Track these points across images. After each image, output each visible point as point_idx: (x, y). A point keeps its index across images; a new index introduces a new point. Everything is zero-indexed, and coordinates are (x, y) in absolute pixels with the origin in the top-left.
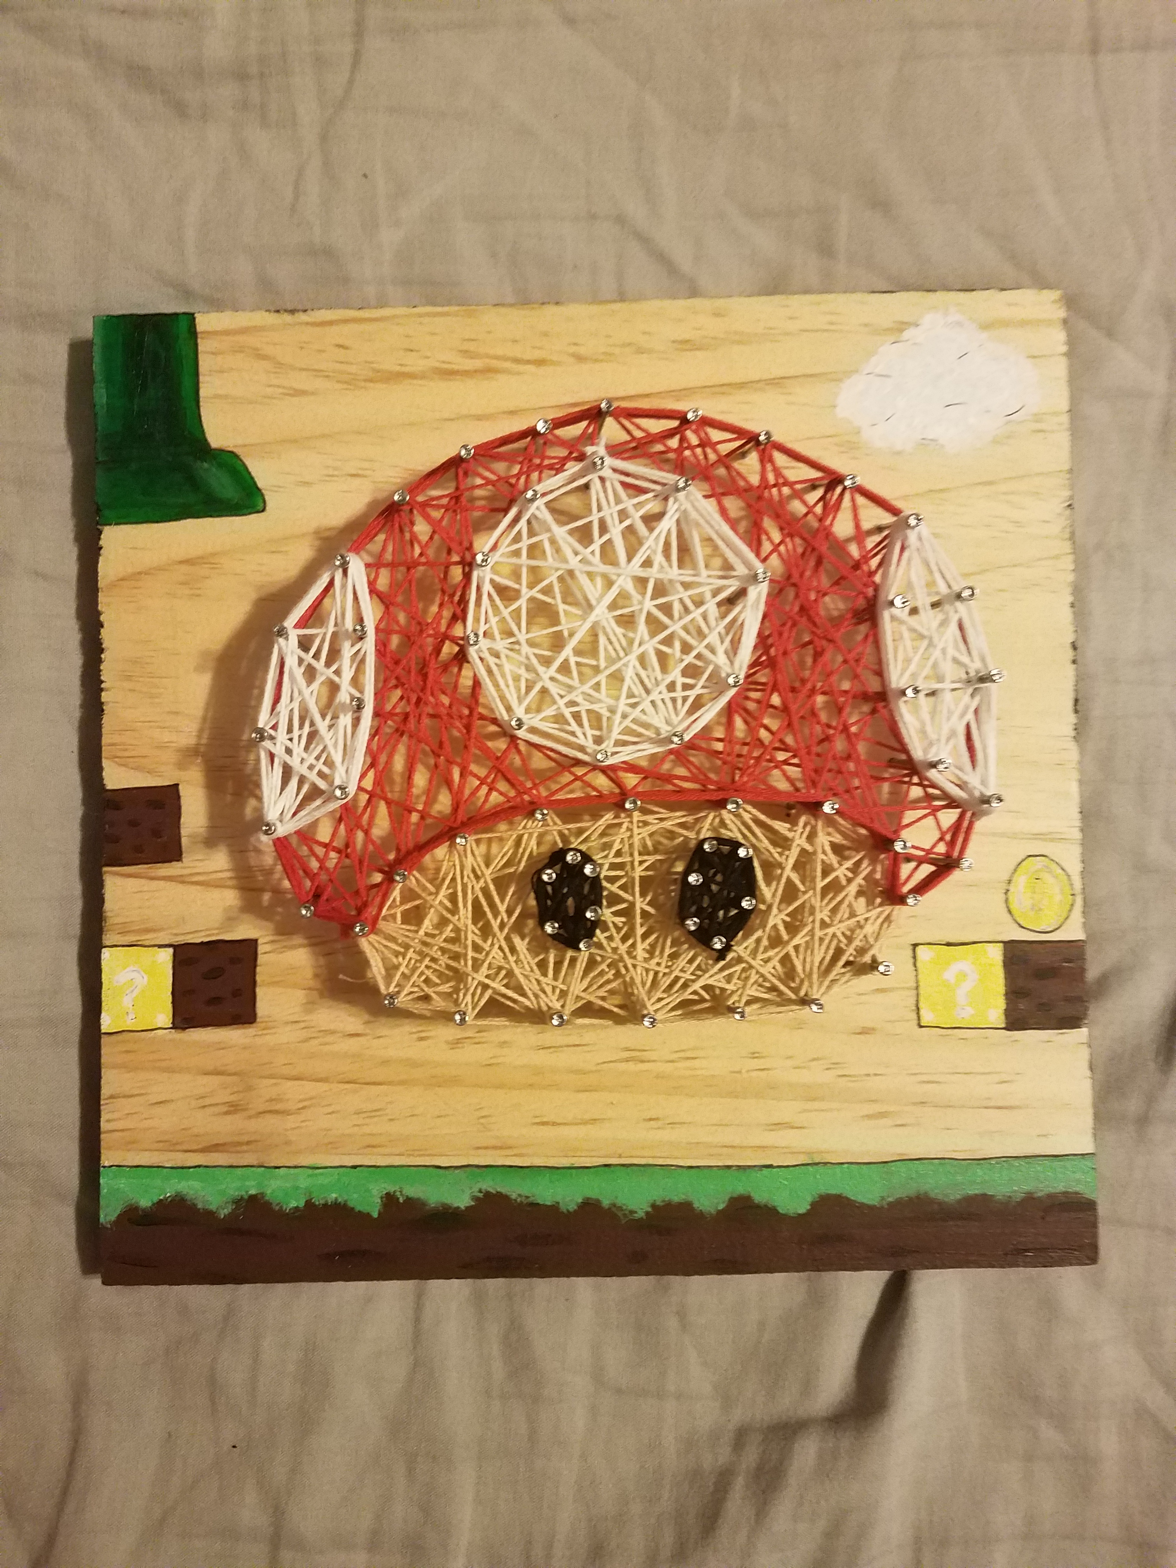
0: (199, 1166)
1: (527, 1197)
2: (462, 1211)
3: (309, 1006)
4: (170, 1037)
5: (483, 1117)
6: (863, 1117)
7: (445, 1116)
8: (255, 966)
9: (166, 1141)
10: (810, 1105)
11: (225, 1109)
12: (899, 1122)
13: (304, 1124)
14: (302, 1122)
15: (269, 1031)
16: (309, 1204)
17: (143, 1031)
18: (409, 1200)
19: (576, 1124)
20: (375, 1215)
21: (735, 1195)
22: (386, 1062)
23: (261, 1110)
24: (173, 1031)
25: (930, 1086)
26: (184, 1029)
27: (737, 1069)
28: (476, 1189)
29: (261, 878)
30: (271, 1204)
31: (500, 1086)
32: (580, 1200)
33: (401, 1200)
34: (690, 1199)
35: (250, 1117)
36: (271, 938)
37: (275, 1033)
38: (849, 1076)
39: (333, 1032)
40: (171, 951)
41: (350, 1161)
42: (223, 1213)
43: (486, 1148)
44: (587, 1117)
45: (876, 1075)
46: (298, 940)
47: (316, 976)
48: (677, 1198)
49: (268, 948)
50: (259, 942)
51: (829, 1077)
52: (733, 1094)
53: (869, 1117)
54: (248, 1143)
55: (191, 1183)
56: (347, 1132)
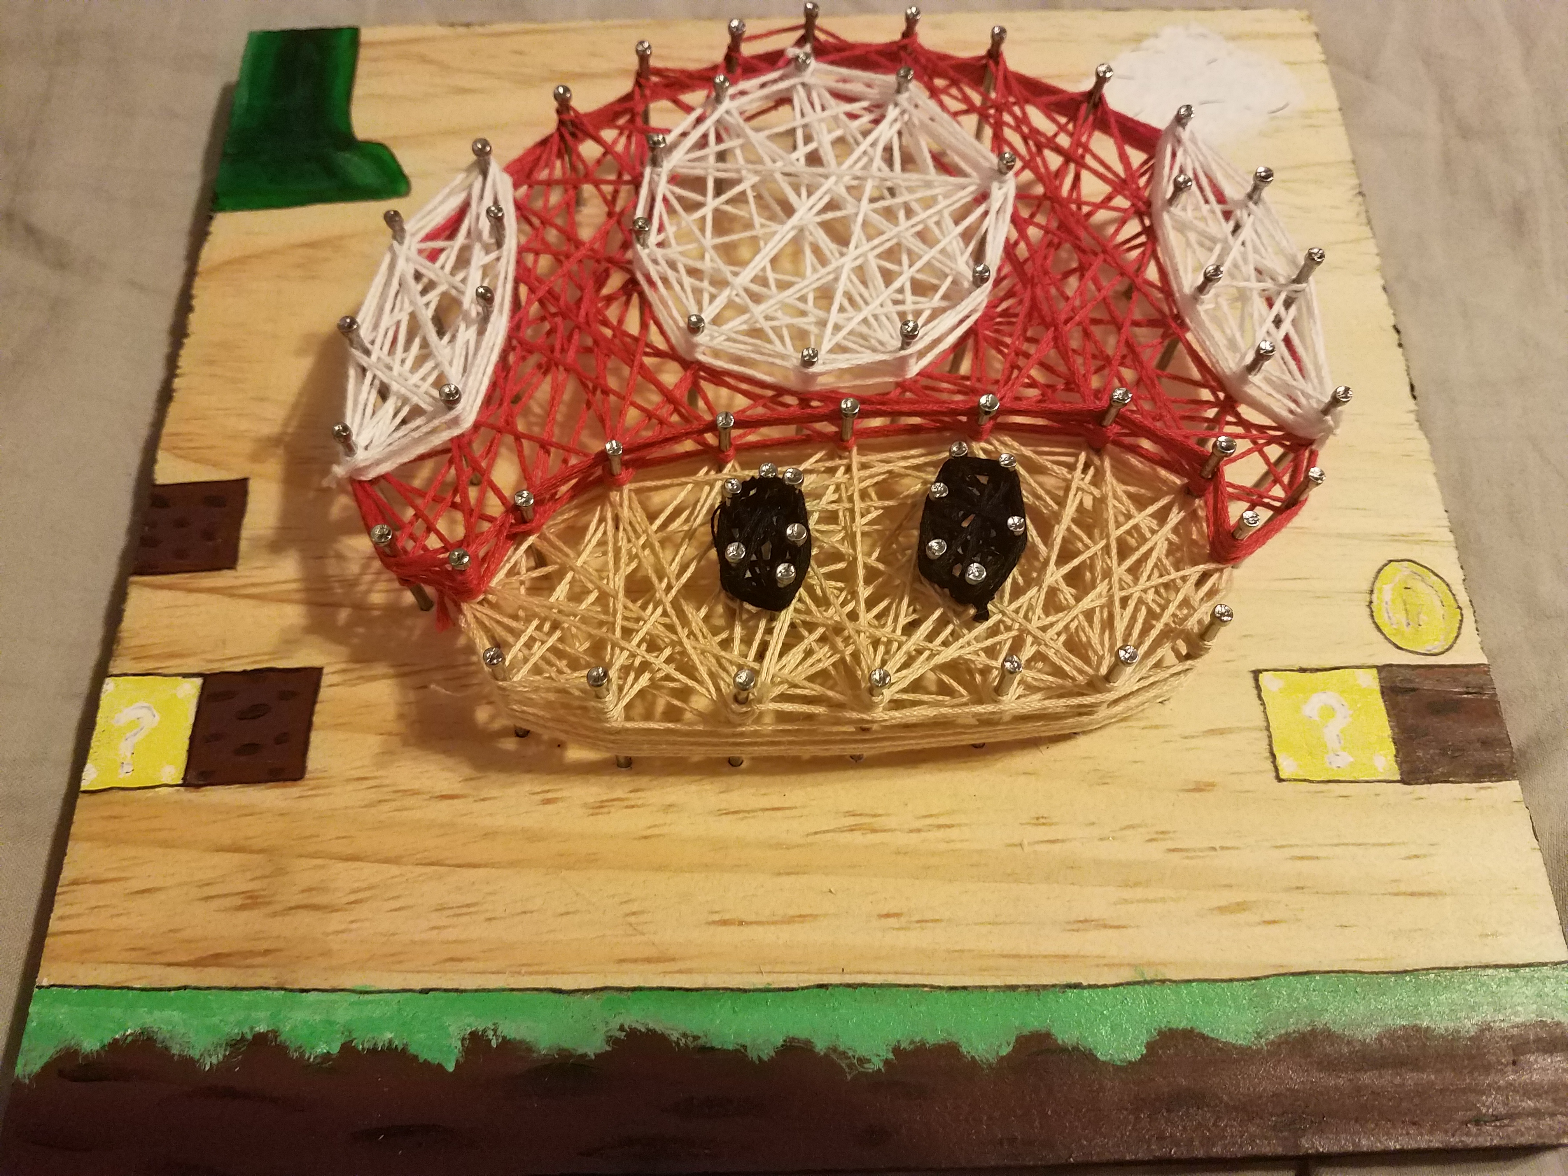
0: (185, 988)
1: (696, 1038)
2: (591, 1061)
3: (386, 756)
4: (176, 797)
5: (634, 914)
6: (1211, 910)
7: (575, 913)
8: (314, 702)
9: (142, 949)
10: (1128, 893)
11: (238, 901)
12: (1268, 917)
13: (354, 926)
14: (352, 922)
15: (321, 792)
16: (347, 1048)
17: (139, 788)
18: (506, 1043)
19: (774, 923)
20: (450, 1067)
21: (1026, 1032)
22: (489, 835)
23: (293, 904)
24: (182, 789)
25: (1306, 863)
26: (198, 786)
27: (1016, 840)
28: (615, 1024)
29: (339, 591)
30: (287, 1048)
31: (660, 868)
32: (780, 1042)
33: (494, 1044)
34: (954, 1039)
35: (275, 914)
36: (343, 666)
37: (330, 794)
38: (1186, 850)
39: (415, 793)
40: (199, 681)
41: (418, 982)
42: (210, 1062)
43: (635, 961)
44: (792, 912)
45: (1222, 848)
46: (381, 669)
47: (401, 716)
48: (934, 1036)
49: (336, 679)
50: (325, 671)
51: (1155, 852)
52: (1012, 877)
53: (1222, 910)
54: (267, 952)
55: (167, 1013)
56: (417, 938)
